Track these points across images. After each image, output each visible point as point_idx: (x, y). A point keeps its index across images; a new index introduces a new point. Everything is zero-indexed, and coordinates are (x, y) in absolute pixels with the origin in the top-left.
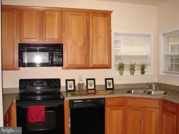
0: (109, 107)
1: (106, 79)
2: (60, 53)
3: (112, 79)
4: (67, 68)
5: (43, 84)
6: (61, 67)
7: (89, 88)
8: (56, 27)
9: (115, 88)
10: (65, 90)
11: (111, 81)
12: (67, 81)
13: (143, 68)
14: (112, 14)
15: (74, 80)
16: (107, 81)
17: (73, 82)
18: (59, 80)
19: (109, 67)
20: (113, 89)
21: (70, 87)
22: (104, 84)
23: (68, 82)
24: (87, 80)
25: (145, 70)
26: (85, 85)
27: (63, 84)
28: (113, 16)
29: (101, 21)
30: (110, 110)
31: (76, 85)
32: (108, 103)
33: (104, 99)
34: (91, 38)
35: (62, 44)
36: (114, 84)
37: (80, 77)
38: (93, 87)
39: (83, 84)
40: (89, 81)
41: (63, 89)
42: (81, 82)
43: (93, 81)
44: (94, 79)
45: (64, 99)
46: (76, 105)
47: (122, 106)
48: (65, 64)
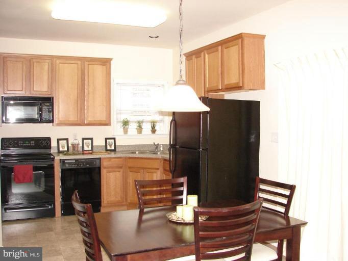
0: (105, 168)
1: (106, 139)
2: (50, 107)
3: (114, 139)
4: (58, 125)
5: (30, 144)
6: (51, 124)
7: (86, 148)
8: (46, 78)
9: (117, 150)
10: (56, 151)
11: (113, 141)
12: (58, 140)
13: (154, 125)
14: (112, 62)
15: (67, 140)
16: (108, 140)
17: (66, 141)
18: (49, 139)
19: (107, 124)
20: (114, 151)
21: (63, 147)
22: (104, 144)
23: (60, 142)
24: (83, 139)
25: (156, 128)
26: (81, 145)
27: (54, 144)
28: (113, 64)
29: (99, 70)
30: (107, 172)
31: (70, 145)
32: (105, 164)
33: (100, 159)
34: (86, 91)
35: (53, 97)
36: (116, 144)
37: (75, 136)
38: (90, 148)
39: (78, 144)
40: (85, 141)
41: (53, 151)
42: (76, 142)
43: (90, 141)
44: (91, 139)
45: (54, 158)
46: (67, 165)
47: (121, 168)
48: (56, 121)
